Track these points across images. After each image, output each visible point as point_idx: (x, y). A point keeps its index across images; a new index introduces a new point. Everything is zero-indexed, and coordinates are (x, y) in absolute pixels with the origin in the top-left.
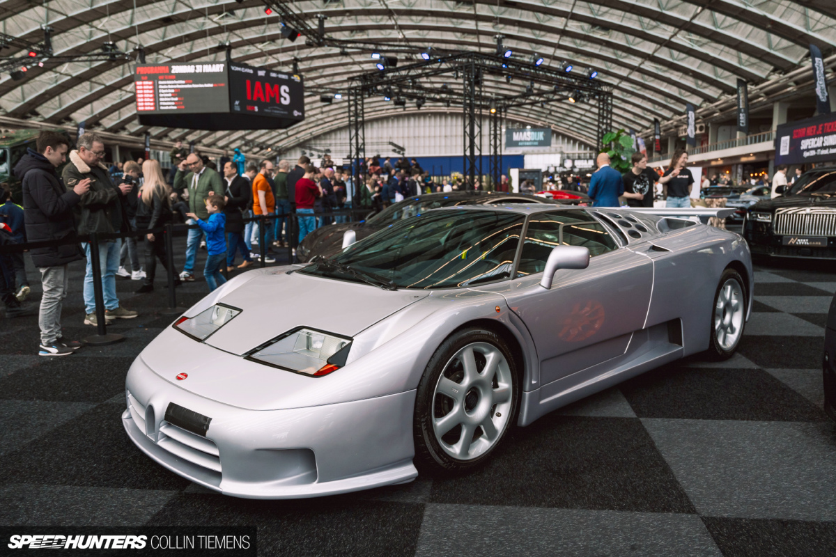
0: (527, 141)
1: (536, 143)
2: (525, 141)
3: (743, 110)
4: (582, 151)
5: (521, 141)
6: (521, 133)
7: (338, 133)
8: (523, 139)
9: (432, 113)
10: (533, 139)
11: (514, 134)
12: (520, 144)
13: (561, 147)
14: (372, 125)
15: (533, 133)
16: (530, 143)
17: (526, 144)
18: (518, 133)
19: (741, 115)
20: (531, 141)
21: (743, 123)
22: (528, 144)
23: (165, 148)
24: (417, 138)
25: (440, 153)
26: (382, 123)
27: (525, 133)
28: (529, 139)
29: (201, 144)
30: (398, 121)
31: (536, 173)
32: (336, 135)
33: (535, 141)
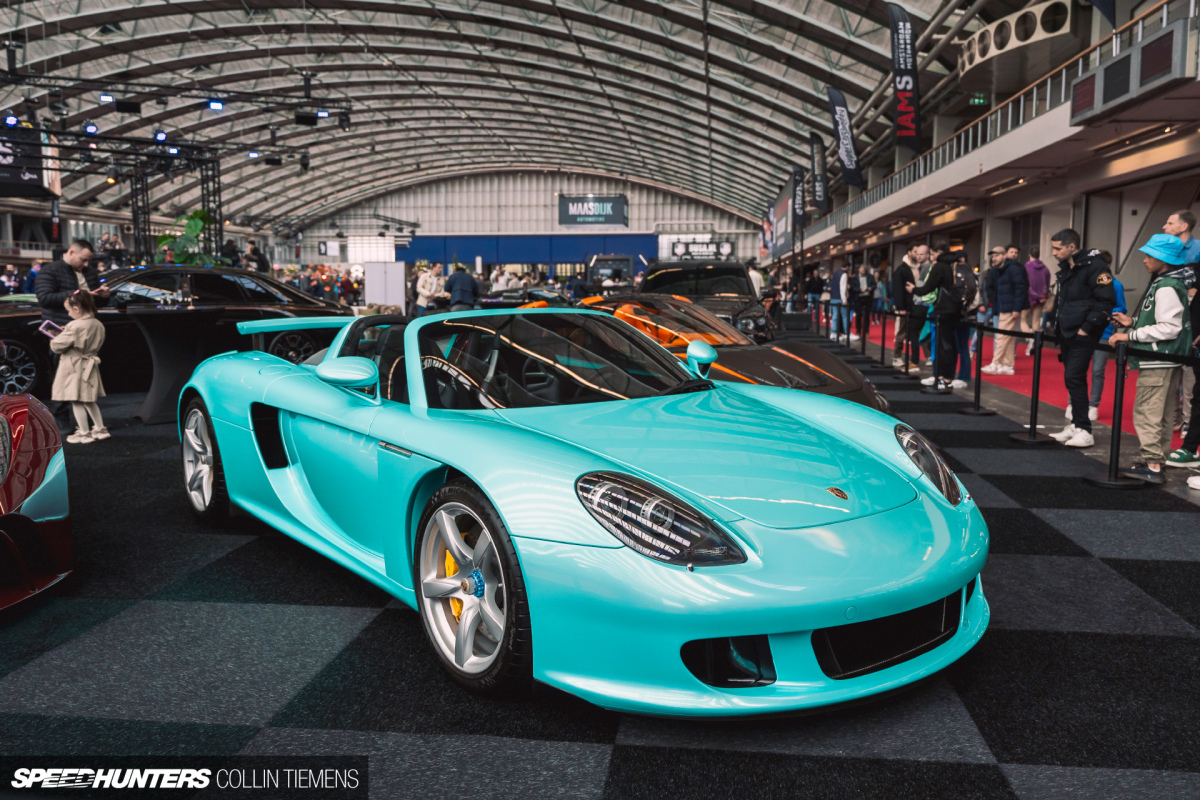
0: (589, 216)
1: (601, 219)
2: (586, 216)
3: (819, 178)
4: (742, 230)
5: (580, 216)
6: (580, 205)
7: (389, 199)
8: (583, 213)
9: (517, 172)
10: (597, 213)
11: (571, 205)
12: (579, 219)
13: (712, 225)
14: (438, 188)
15: (597, 204)
16: (593, 219)
17: (587, 219)
18: (575, 205)
19: (817, 184)
20: (594, 216)
21: (820, 196)
22: (590, 219)
23: (93, 218)
24: (503, 208)
25: (499, 230)
26: (453, 185)
27: (586, 204)
28: (591, 213)
29: (159, 213)
30: (476, 183)
31: (625, 263)
32: (385, 201)
33: (599, 216)
